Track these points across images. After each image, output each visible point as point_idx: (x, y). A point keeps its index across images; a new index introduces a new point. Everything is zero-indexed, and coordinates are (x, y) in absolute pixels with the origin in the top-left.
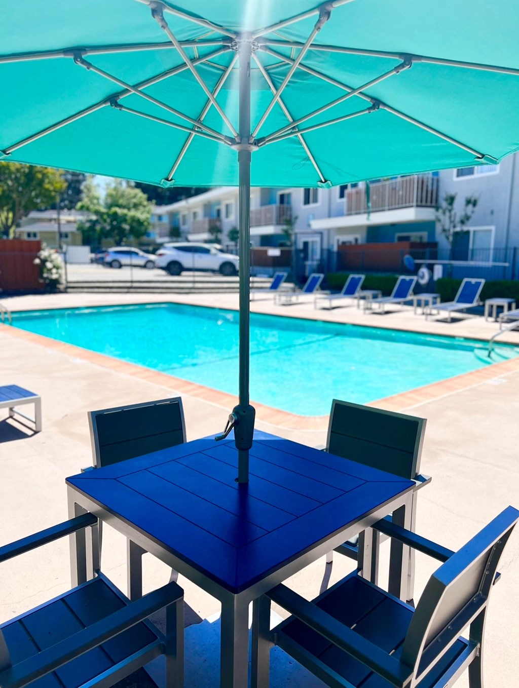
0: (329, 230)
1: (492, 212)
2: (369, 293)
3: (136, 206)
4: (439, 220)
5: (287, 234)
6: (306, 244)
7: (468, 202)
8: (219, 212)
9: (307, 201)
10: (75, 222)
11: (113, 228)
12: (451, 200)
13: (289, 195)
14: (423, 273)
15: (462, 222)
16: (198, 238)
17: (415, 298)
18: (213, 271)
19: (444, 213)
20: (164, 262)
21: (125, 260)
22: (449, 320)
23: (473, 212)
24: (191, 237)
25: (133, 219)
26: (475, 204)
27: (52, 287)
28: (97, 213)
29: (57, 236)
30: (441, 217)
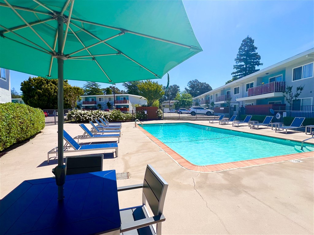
0: (243, 101)
1: (311, 92)
2: (253, 122)
3: (189, 98)
4: (285, 96)
5: (229, 103)
6: (235, 106)
7: (298, 89)
8: (209, 97)
9: (235, 93)
10: (174, 103)
11: (182, 104)
12: (290, 88)
13: (230, 91)
14: (278, 115)
15: (296, 96)
16: (203, 105)
17: (272, 124)
18: (205, 114)
19: (287, 93)
20: (190, 112)
21: (183, 112)
22: (286, 133)
23: (301, 92)
24: (201, 105)
25: (188, 101)
26: (301, 89)
27: (160, 118)
28: (179, 100)
29: (169, 106)
30: (286, 95)
